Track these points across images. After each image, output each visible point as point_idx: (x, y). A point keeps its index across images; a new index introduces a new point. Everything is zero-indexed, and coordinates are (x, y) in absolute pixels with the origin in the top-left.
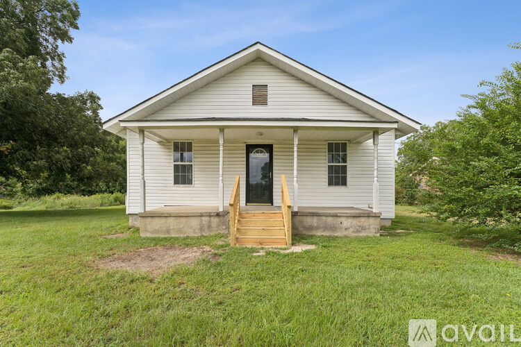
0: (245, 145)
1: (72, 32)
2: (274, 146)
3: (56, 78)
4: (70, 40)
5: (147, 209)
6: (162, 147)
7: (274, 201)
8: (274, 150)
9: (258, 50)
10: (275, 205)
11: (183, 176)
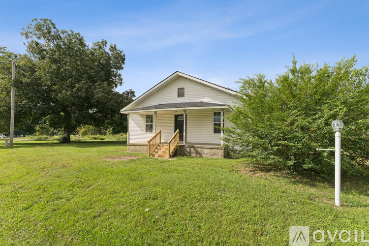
0: (174, 115)
1: (123, 66)
2: (187, 115)
3: (119, 84)
4: (123, 68)
5: (130, 142)
9: (177, 74)
11: (149, 128)
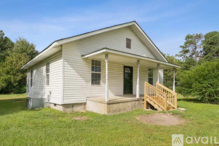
0: (123, 66)
2: (133, 68)
6: (85, 61)
7: (133, 93)
8: (133, 69)
9: (134, 24)
10: (133, 94)
